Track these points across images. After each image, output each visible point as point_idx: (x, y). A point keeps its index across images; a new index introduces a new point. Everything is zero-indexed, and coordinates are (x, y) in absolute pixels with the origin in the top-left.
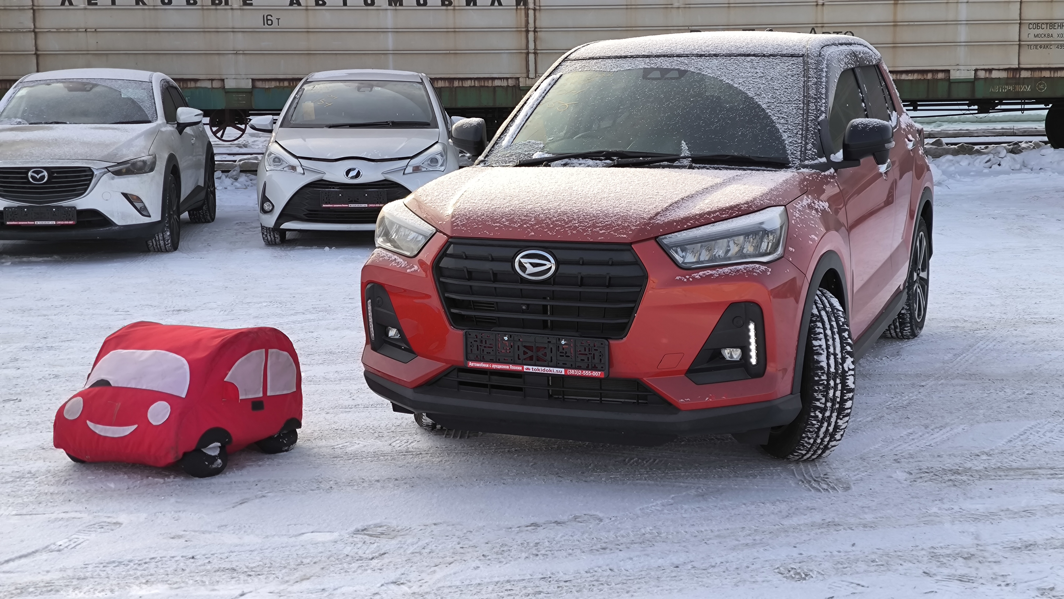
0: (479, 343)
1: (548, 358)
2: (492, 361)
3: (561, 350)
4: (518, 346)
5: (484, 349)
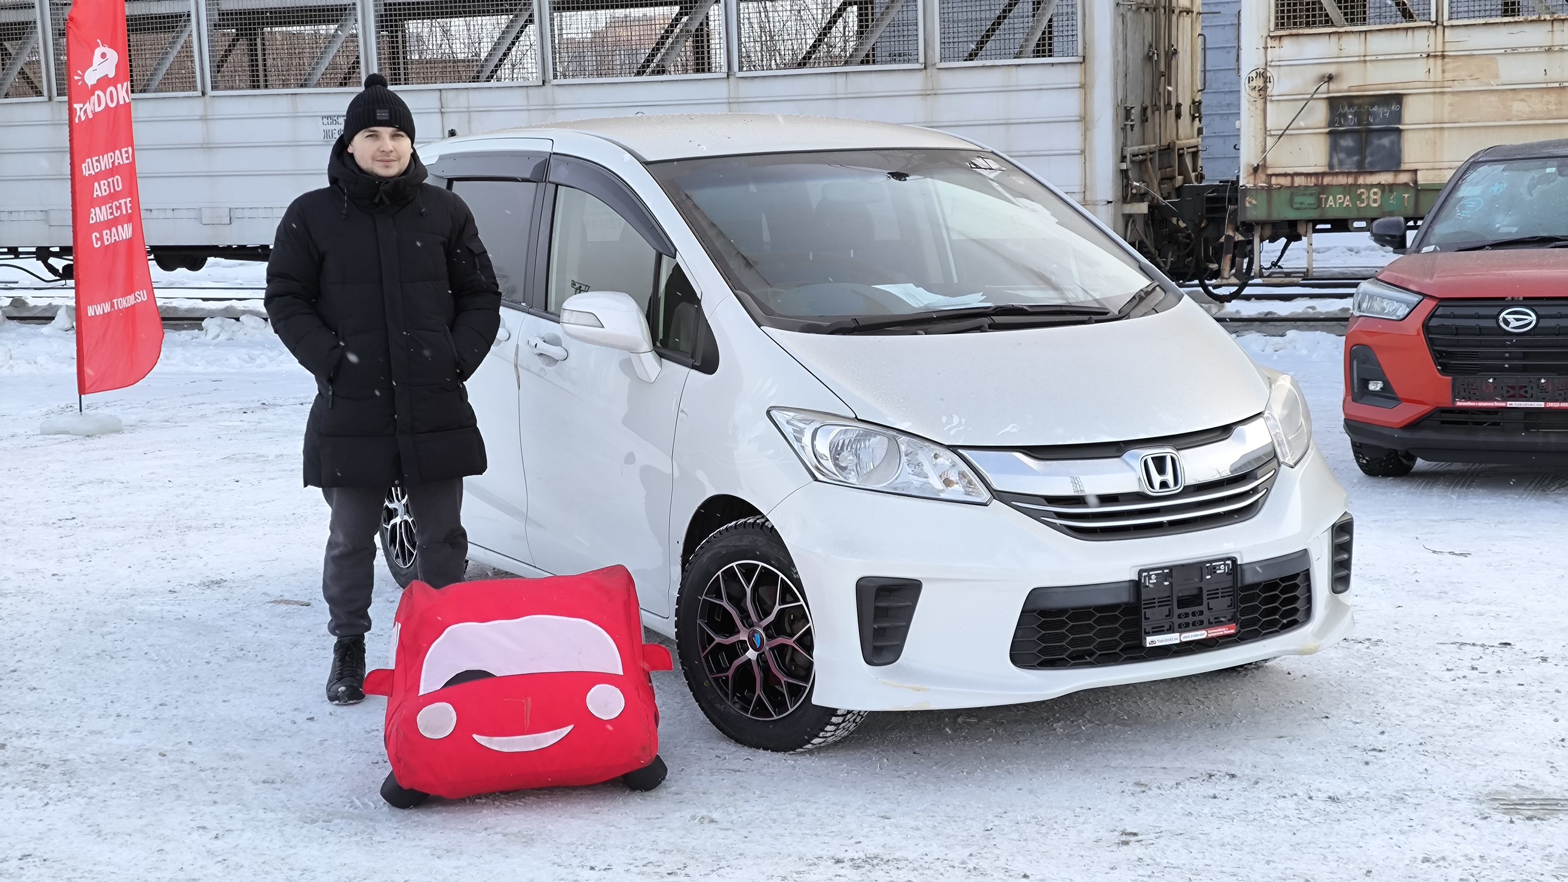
0: (1465, 386)
1: (1528, 395)
2: (1477, 400)
3: (1541, 387)
4: (1502, 387)
5: (1471, 390)
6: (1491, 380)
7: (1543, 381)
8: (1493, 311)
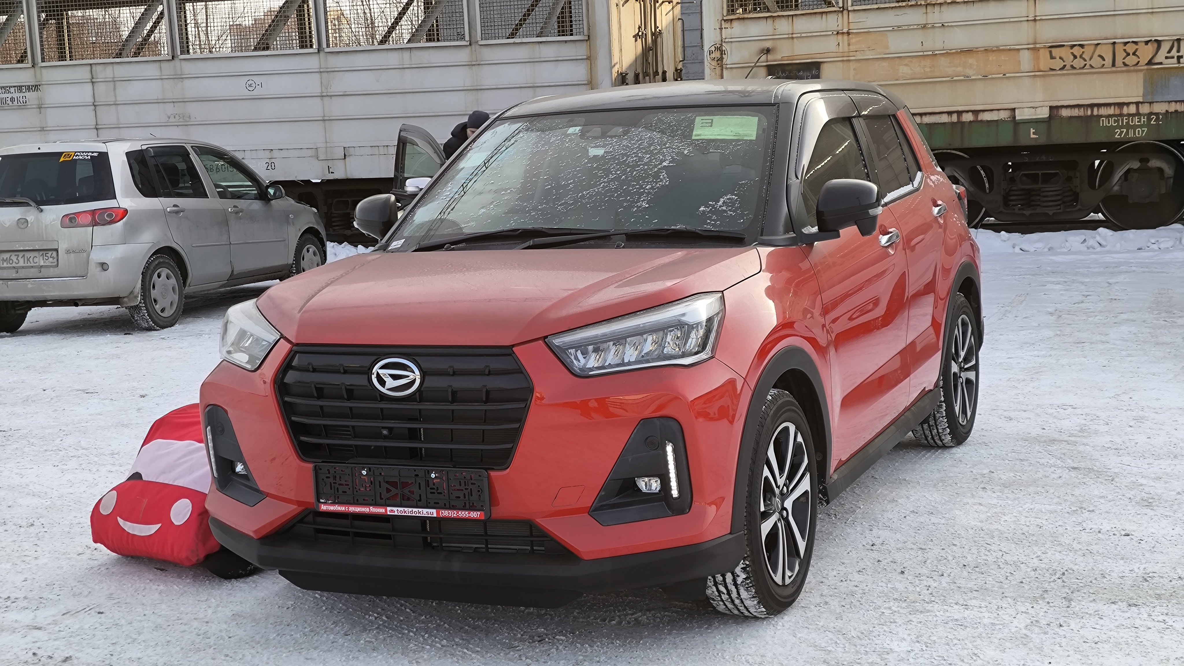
0: (331, 480)
1: (416, 497)
2: (348, 503)
3: (431, 486)
4: (380, 482)
5: (340, 487)
6: (364, 472)
7: (433, 476)
8: (365, 361)
